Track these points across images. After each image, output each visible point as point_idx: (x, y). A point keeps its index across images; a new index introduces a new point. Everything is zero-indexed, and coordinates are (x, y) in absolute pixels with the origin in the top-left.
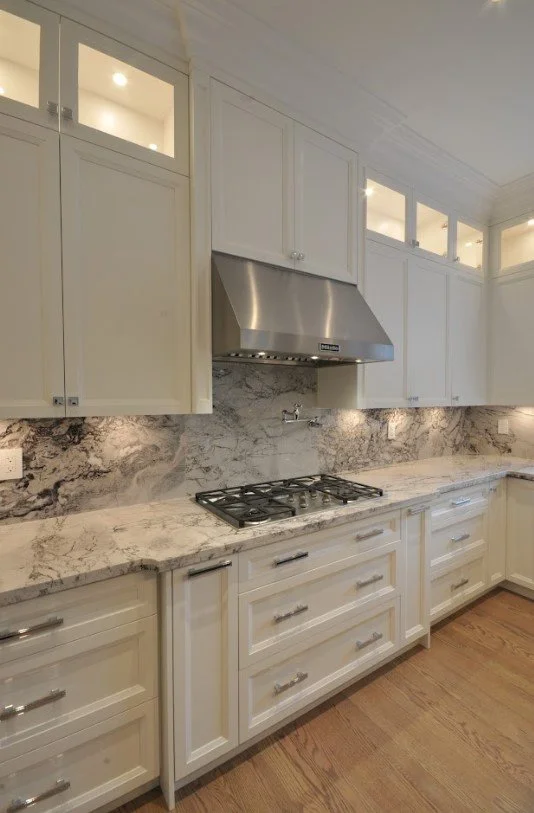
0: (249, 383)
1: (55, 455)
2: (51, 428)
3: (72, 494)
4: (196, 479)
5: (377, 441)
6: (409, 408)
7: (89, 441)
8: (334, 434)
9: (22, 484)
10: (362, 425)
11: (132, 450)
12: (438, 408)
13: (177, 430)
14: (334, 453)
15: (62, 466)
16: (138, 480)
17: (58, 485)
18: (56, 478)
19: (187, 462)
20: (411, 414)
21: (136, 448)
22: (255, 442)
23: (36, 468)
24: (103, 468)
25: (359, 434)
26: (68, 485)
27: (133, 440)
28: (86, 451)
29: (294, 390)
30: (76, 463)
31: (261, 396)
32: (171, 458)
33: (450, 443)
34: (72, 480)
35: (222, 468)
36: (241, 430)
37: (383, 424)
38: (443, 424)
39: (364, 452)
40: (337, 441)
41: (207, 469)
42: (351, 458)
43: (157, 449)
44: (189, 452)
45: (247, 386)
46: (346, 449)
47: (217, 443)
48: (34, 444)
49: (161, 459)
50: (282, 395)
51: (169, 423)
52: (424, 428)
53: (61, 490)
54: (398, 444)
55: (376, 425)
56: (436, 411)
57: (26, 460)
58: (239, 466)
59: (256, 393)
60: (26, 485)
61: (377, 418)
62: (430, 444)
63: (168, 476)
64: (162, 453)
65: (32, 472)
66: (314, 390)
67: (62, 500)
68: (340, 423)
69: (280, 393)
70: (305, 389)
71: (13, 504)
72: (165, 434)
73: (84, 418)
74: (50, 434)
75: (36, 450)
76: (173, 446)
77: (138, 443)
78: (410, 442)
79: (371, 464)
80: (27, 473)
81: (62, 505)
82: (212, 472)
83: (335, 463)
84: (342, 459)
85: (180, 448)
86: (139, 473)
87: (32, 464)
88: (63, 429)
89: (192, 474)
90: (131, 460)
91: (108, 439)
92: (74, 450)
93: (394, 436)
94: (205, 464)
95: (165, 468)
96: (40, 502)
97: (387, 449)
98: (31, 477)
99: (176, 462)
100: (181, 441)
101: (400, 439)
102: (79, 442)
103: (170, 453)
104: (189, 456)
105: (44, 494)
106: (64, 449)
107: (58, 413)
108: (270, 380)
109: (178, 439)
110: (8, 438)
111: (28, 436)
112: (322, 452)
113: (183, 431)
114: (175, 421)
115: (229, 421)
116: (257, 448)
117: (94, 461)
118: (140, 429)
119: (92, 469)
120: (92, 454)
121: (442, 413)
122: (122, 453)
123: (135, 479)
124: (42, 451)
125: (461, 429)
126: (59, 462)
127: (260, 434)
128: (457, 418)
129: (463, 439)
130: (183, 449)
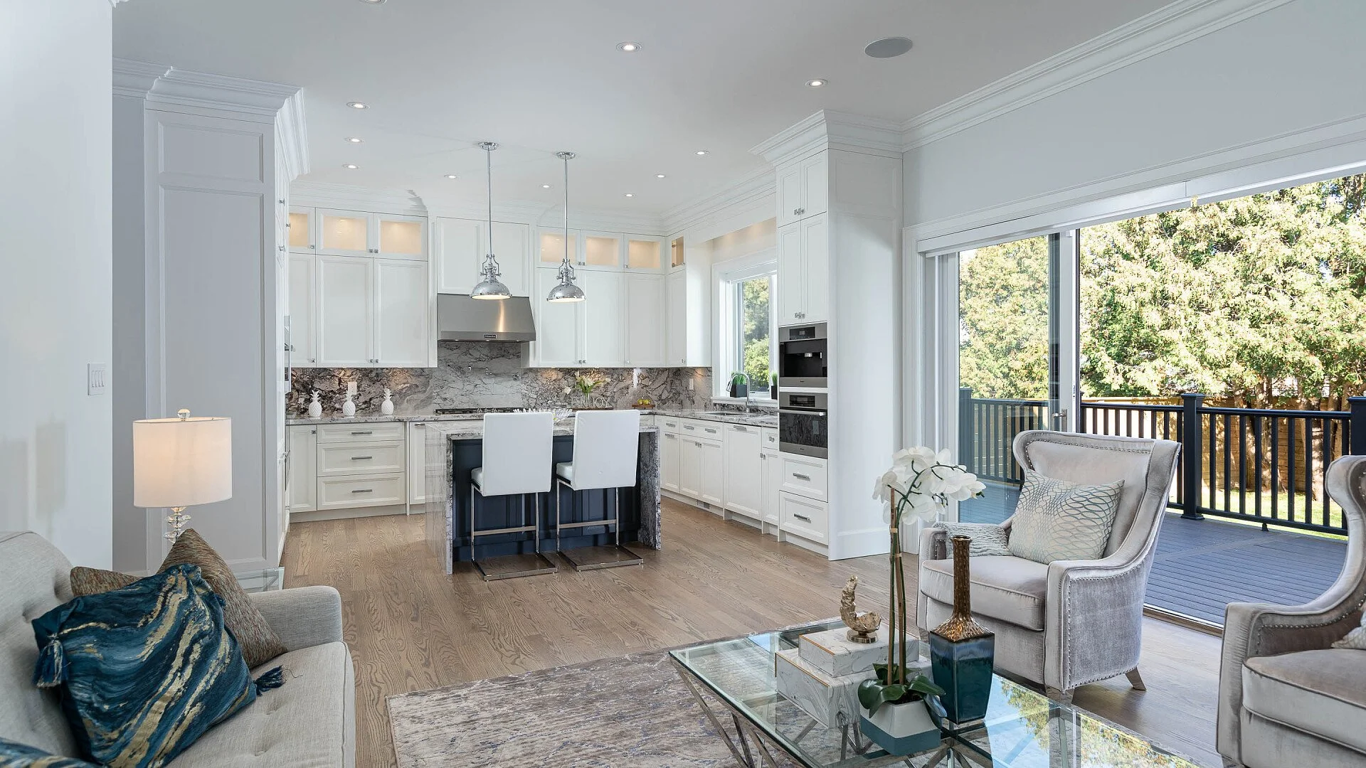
0: (471, 353)
1: (369, 386)
2: (368, 374)
4: (442, 403)
8: (535, 385)
9: (356, 397)
10: (560, 380)
13: (428, 377)
14: (535, 396)
16: (407, 401)
17: (371, 399)
18: (370, 396)
19: (434, 394)
21: (406, 385)
22: (476, 386)
23: (362, 391)
25: (557, 386)
26: (375, 400)
27: (405, 381)
28: (383, 385)
29: (503, 356)
30: (379, 390)
32: (425, 391)
33: (654, 397)
34: (377, 398)
35: (454, 399)
36: (466, 379)
38: (645, 382)
39: (562, 398)
40: (538, 389)
41: (445, 399)
42: (550, 401)
43: (417, 386)
44: (435, 389)
45: (470, 355)
46: (546, 395)
47: (450, 385)
48: (362, 380)
49: (419, 392)
51: (423, 374)
53: (372, 402)
57: (358, 387)
58: (465, 399)
59: (476, 359)
60: (358, 398)
63: (422, 401)
64: (420, 389)
65: (361, 393)
66: (519, 357)
67: (372, 407)
68: (540, 378)
69: (493, 358)
70: (511, 356)
72: (421, 379)
73: (382, 369)
74: (367, 376)
75: (362, 383)
76: (426, 385)
77: (407, 383)
80: (358, 393)
81: (373, 409)
82: (447, 401)
83: (536, 403)
84: (542, 401)
86: (408, 398)
87: (361, 389)
88: (373, 374)
89: (435, 401)
90: (404, 391)
91: (393, 380)
92: (378, 384)
94: (444, 396)
95: (422, 396)
96: (363, 406)
98: (360, 395)
99: (427, 394)
100: (430, 383)
102: (380, 381)
103: (424, 389)
104: (435, 391)
105: (365, 402)
106: (374, 384)
107: (371, 366)
108: (486, 351)
109: (428, 381)
110: (351, 377)
111: (359, 377)
112: (525, 395)
113: (431, 378)
114: (427, 373)
115: (459, 374)
116: (476, 390)
120: (385, 387)
122: (400, 387)
124: (365, 384)
125: (668, 387)
126: (372, 390)
127: (478, 382)
128: (664, 376)
129: (671, 395)
130: (432, 387)
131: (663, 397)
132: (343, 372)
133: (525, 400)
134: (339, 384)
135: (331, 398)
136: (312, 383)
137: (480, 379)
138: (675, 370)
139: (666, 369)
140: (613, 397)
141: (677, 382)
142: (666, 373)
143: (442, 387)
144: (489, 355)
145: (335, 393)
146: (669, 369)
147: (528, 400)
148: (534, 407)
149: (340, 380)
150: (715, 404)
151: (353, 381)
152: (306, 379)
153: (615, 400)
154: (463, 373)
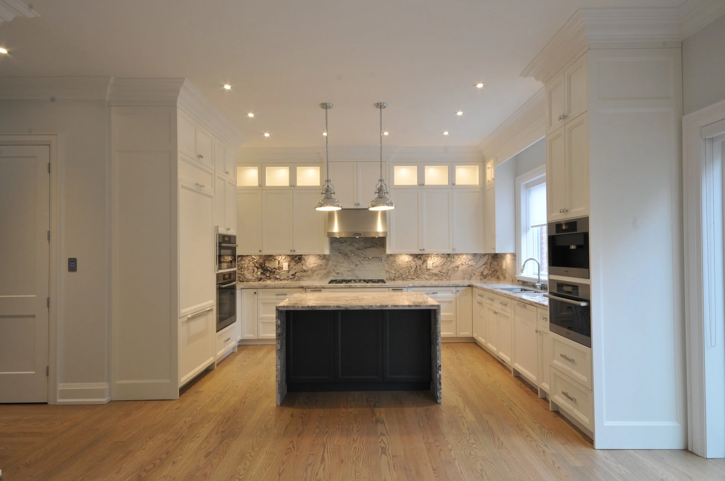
0: (353, 245)
1: (295, 265)
2: (294, 258)
3: (299, 276)
4: (334, 276)
5: (420, 269)
6: (443, 254)
7: (303, 262)
8: (394, 265)
9: (288, 272)
10: (410, 261)
11: (314, 265)
12: (467, 254)
13: (328, 260)
14: (394, 272)
15: (297, 268)
16: (316, 274)
17: (295, 273)
18: (295, 271)
19: (331, 270)
20: (444, 257)
21: (315, 265)
22: (356, 265)
23: (291, 268)
24: (306, 270)
25: (408, 266)
26: (298, 273)
27: (314, 262)
28: (302, 265)
29: (373, 247)
30: (300, 267)
31: (359, 249)
32: (326, 269)
33: (478, 274)
34: (299, 272)
35: (343, 274)
36: (350, 261)
37: (424, 262)
38: (471, 263)
39: (412, 273)
40: (396, 267)
41: (338, 273)
43: (321, 265)
44: (332, 267)
45: (353, 246)
46: (401, 271)
47: (341, 265)
48: (290, 262)
49: (323, 269)
50: (368, 249)
51: (325, 258)
52: (453, 265)
53: (296, 274)
54: (435, 271)
55: (419, 262)
56: (464, 256)
57: (289, 266)
58: (350, 273)
59: (357, 248)
60: (289, 272)
61: (420, 259)
62: (459, 273)
63: (325, 274)
64: (323, 267)
65: (290, 269)
67: (296, 277)
68: (397, 260)
69: (366, 248)
70: (379, 246)
71: (286, 277)
72: (324, 261)
73: (302, 255)
75: (291, 263)
76: (327, 265)
77: (316, 263)
78: (444, 271)
79: (416, 279)
80: (289, 269)
81: (297, 279)
82: (339, 275)
83: (395, 277)
84: (398, 275)
85: (329, 266)
86: (316, 272)
87: (290, 267)
88: (297, 258)
89: (331, 274)
90: (314, 268)
91: (308, 262)
92: (299, 264)
93: (431, 268)
94: (337, 272)
95: (324, 271)
96: (292, 277)
97: (427, 273)
98: (290, 270)
99: (327, 270)
100: (329, 264)
101: (437, 269)
102: (300, 262)
103: (325, 267)
104: (332, 268)
105: (292, 275)
106: (297, 264)
107: (296, 254)
108: (362, 244)
109: (328, 263)
110: (285, 260)
111: (289, 260)
112: (387, 272)
113: (330, 261)
114: (327, 257)
115: (345, 258)
117: (304, 267)
118: (317, 259)
119: (304, 270)
120: (304, 266)
121: (470, 257)
122: (312, 266)
123: (315, 274)
124: (292, 264)
125: (488, 267)
126: (296, 267)
127: (358, 263)
128: (484, 260)
129: (491, 272)
130: (330, 266)
131: (485, 273)
132: (280, 257)
133: (388, 274)
134: (279, 264)
135: (274, 272)
136: (265, 263)
137: (359, 261)
138: (493, 255)
139: (487, 254)
140: (447, 273)
141: (495, 263)
142: (486, 257)
143: (336, 266)
144: (365, 246)
145: (276, 269)
146: (489, 254)
147: (389, 274)
148: (394, 279)
149: (279, 261)
150: (519, 281)
151: (286, 262)
152: (261, 261)
153: (449, 275)
154: (349, 257)
